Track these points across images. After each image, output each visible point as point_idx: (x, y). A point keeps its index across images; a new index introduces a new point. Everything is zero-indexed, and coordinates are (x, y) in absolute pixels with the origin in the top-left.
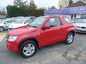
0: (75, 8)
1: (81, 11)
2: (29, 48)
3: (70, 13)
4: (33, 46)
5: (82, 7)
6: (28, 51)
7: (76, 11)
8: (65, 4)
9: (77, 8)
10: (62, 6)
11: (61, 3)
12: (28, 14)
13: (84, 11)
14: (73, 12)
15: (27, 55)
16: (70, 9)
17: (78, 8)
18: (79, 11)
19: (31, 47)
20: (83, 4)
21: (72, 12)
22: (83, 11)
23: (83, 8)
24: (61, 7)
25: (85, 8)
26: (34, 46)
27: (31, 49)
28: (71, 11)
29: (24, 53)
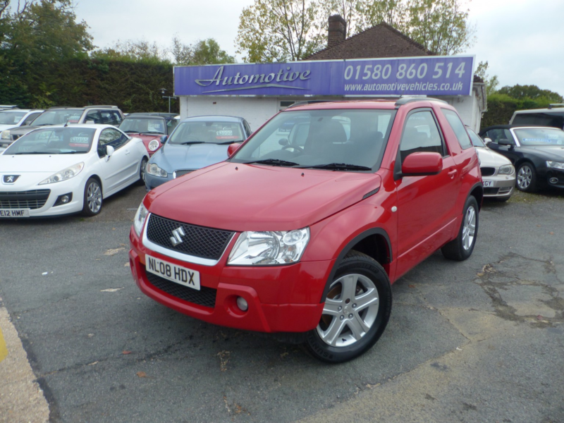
0: (374, 63)
1: (408, 81)
2: (347, 301)
3: (347, 88)
4: (365, 290)
5: (411, 62)
6: (342, 317)
7: (381, 81)
8: (279, 35)
9: (383, 63)
10: (262, 48)
11: (257, 26)
12: (30, 89)
13: (419, 81)
14: (363, 83)
15: (340, 344)
16: (347, 64)
17: (392, 62)
18: (393, 79)
19: (357, 294)
20: (408, 45)
21: (359, 88)
22: (416, 80)
23: (416, 68)
24: (256, 49)
25: (425, 65)
26: (372, 290)
27: (355, 305)
28: (352, 81)
29: (323, 335)
